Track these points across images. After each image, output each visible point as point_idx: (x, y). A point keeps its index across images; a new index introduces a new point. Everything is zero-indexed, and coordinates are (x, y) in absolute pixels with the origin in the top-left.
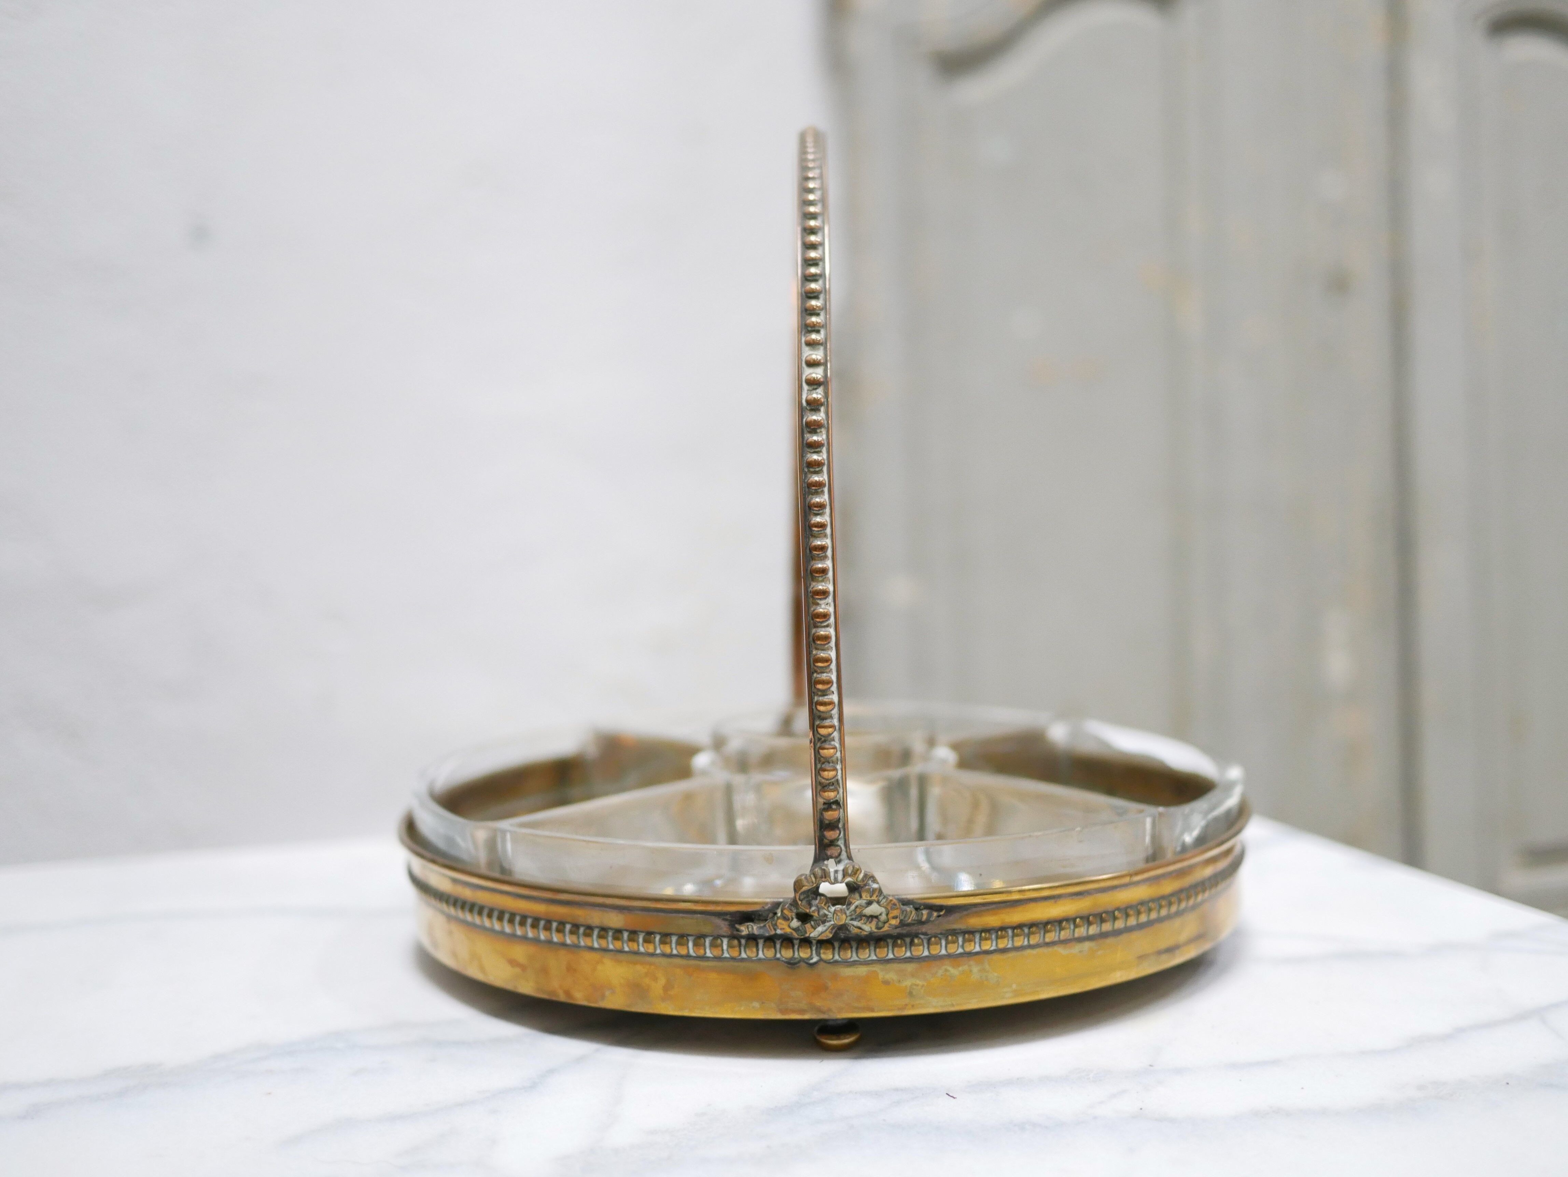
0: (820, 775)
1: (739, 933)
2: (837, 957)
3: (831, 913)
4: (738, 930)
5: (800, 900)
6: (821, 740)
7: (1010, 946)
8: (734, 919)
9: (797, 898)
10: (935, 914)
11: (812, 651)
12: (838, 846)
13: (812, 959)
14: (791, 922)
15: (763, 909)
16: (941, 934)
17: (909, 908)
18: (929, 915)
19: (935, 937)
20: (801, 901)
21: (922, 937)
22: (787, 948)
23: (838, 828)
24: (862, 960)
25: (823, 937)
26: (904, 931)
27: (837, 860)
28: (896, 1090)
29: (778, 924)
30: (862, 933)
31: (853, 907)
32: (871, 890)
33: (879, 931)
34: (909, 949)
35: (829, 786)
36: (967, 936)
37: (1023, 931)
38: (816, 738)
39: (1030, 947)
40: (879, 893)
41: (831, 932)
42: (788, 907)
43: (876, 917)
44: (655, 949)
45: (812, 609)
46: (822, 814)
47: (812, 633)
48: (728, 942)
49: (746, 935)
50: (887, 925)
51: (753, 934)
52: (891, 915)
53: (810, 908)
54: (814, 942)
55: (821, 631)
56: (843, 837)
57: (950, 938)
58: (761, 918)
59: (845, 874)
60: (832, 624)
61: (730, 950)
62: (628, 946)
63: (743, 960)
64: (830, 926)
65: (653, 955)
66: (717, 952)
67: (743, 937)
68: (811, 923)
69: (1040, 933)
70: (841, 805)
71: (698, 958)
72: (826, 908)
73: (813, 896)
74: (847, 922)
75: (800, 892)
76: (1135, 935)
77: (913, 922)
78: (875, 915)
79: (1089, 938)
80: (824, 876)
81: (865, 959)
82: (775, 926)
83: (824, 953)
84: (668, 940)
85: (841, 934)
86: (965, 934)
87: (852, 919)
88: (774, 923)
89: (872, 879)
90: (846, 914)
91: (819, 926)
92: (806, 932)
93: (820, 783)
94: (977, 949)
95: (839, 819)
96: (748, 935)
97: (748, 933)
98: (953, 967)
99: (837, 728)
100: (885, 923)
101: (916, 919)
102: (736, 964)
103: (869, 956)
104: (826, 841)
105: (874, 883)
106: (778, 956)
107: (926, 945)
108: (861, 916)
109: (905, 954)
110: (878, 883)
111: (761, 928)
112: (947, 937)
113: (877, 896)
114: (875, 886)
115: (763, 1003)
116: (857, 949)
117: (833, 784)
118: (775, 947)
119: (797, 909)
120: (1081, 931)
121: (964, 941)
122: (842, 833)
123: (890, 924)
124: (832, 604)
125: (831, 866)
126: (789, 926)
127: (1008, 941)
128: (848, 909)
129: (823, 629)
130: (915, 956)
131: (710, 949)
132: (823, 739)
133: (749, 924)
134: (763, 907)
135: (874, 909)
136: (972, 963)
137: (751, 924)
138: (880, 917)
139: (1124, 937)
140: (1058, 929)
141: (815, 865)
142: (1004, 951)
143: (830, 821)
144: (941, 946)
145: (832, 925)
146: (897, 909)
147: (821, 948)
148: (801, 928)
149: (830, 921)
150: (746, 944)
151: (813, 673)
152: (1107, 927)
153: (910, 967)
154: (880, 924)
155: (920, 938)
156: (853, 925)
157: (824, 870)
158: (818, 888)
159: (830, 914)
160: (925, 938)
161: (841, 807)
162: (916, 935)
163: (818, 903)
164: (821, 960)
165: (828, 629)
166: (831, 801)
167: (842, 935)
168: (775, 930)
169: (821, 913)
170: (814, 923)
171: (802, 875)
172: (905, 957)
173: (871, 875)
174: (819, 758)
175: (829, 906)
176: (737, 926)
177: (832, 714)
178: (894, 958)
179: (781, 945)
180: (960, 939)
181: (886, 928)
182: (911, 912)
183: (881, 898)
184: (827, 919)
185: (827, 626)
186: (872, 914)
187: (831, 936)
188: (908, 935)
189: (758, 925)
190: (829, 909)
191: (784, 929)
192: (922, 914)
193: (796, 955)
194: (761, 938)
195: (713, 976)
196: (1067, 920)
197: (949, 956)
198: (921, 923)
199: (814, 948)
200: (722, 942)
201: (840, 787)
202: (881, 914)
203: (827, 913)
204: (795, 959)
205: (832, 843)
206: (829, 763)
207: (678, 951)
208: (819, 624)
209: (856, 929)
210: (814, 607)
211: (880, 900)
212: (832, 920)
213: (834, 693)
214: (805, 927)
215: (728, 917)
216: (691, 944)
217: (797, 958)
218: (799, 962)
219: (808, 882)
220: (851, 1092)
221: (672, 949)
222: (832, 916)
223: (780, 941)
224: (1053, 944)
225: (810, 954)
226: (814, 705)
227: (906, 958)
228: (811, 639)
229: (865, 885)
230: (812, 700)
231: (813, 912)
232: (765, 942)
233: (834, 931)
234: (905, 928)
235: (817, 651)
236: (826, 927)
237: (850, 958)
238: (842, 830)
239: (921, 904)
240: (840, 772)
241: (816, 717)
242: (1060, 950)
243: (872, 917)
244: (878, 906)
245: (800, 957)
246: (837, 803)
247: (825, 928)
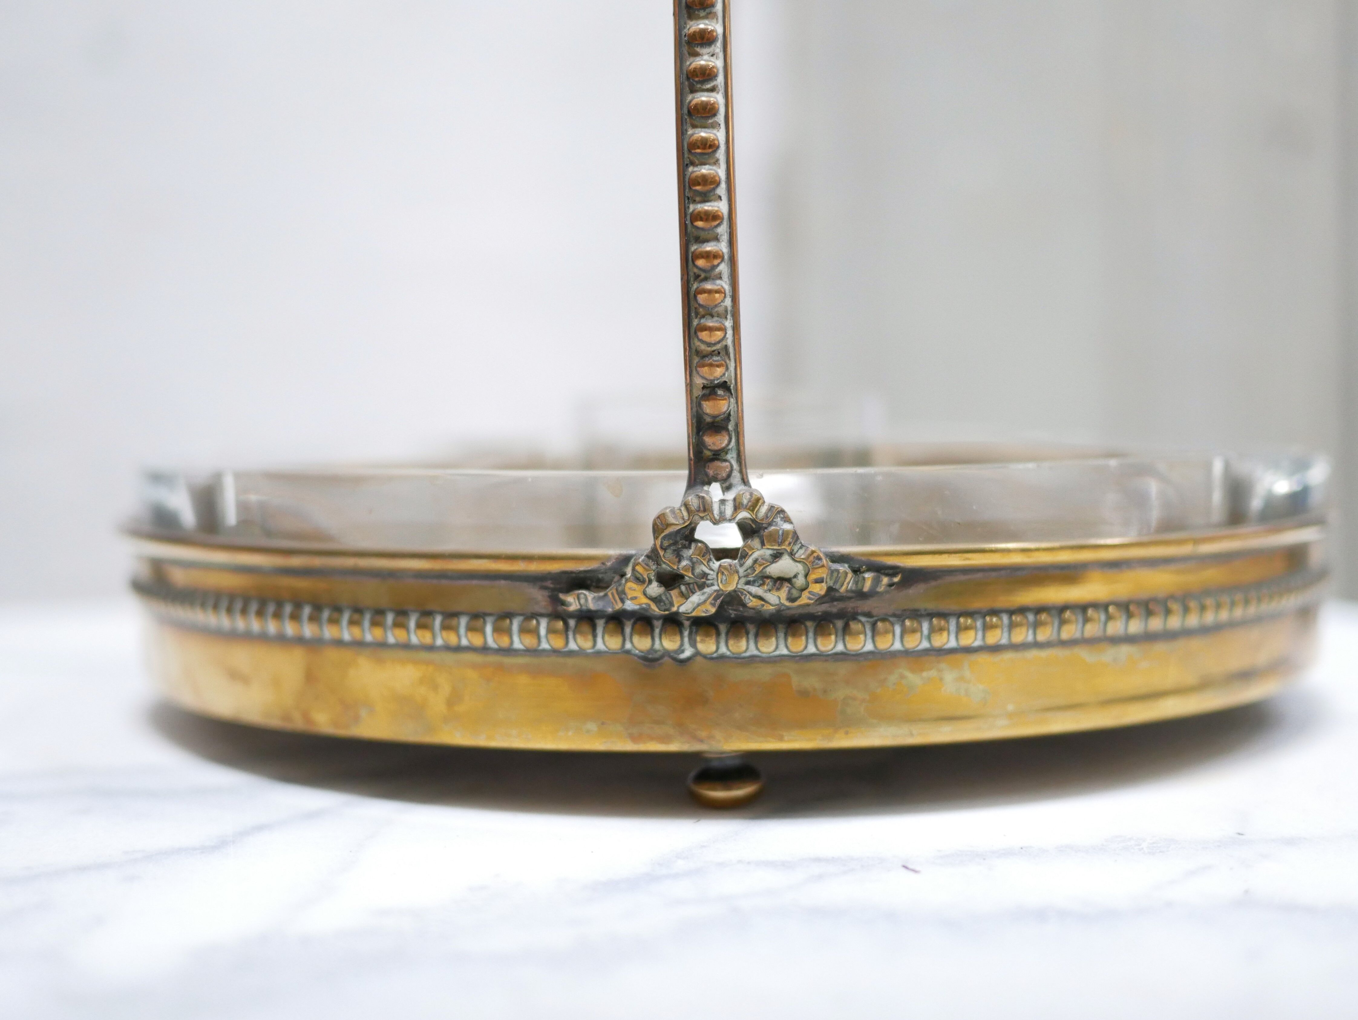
0: (698, 337)
1: (565, 608)
2: (723, 650)
3: (713, 570)
4: (563, 603)
5: (661, 548)
6: (700, 278)
7: (1004, 641)
8: (558, 586)
9: (658, 547)
10: (885, 580)
11: (686, 131)
12: (726, 461)
13: (683, 651)
14: (648, 586)
15: (604, 567)
16: (894, 615)
17: (843, 568)
18: (877, 581)
19: (884, 620)
20: (665, 549)
21: (863, 619)
22: (642, 633)
23: (727, 430)
24: (764, 655)
25: (700, 613)
26: (834, 608)
27: (724, 485)
28: (818, 860)
29: (627, 590)
30: (765, 608)
31: (749, 562)
32: (781, 532)
33: (793, 604)
34: (842, 638)
35: (712, 355)
36: (935, 621)
37: (1026, 617)
38: (691, 274)
39: (1037, 645)
40: (792, 538)
41: (713, 605)
42: (643, 561)
43: (789, 580)
44: (434, 637)
45: (688, 63)
46: (699, 405)
47: (687, 101)
48: (548, 624)
49: (577, 611)
50: (805, 594)
51: (589, 611)
52: (812, 577)
53: (680, 561)
54: (687, 623)
55: (703, 96)
56: (735, 447)
57: (908, 623)
58: (601, 584)
59: (737, 507)
60: (719, 86)
61: (551, 636)
62: (394, 635)
63: (571, 653)
64: (711, 595)
65: (431, 648)
66: (529, 641)
67: (572, 615)
68: (680, 588)
69: (1053, 624)
70: (732, 391)
71: (502, 651)
72: (705, 563)
73: (684, 542)
74: (739, 586)
75: (663, 535)
76: (1195, 644)
77: (850, 595)
78: (787, 576)
79: (1129, 639)
80: (702, 509)
81: (770, 653)
82: (622, 596)
83: (702, 641)
84: (454, 622)
85: (731, 611)
86: (932, 618)
87: (748, 583)
88: (620, 589)
89: (782, 516)
90: (737, 572)
91: (693, 593)
92: (672, 604)
93: (698, 352)
94: (952, 644)
95: (729, 414)
96: (580, 611)
97: (579, 607)
98: (913, 671)
99: (726, 257)
100: (802, 590)
101: (854, 588)
102: (561, 660)
103: (777, 648)
104: (708, 453)
105: (785, 521)
106: (628, 646)
107: (869, 633)
108: (763, 578)
109: (835, 647)
110: (791, 523)
111: (600, 598)
112: (903, 621)
113: (790, 544)
114: (787, 526)
115: (603, 723)
116: (757, 636)
117: (719, 353)
118: (623, 633)
119: (658, 564)
120: (1116, 627)
121: (932, 630)
122: (733, 440)
123: (810, 592)
124: (721, 55)
125: (715, 492)
126: (645, 594)
127: (1002, 633)
128: (741, 565)
129: (706, 94)
130: (850, 651)
131: (519, 636)
132: (703, 275)
133: (580, 591)
134: (603, 564)
135: (784, 566)
136: (943, 665)
137: (584, 592)
138: (794, 580)
139: (1180, 644)
140: (1080, 619)
141: (688, 492)
142: (996, 649)
143: (715, 417)
144: (894, 635)
145: (715, 591)
146: (823, 566)
147: (696, 633)
148: (664, 598)
149: (712, 585)
150: (576, 626)
151: (687, 165)
152: (1156, 624)
153: (843, 669)
154: (795, 593)
155: (860, 621)
156: (750, 594)
157: (703, 498)
158: (693, 530)
159: (711, 572)
160: (868, 621)
161: (732, 394)
162: (854, 616)
163: (693, 554)
164: (697, 654)
165: (713, 94)
166: (716, 382)
167: (733, 614)
168: (623, 601)
169: (698, 571)
170: (686, 588)
171: (666, 508)
172: (834, 651)
173: (780, 509)
174: (696, 308)
175: (710, 560)
176: (562, 596)
177: (718, 234)
178: (817, 652)
179: (633, 628)
180: (925, 626)
181: (804, 599)
182: (846, 574)
183: (796, 548)
184: (708, 582)
185: (713, 90)
186: (782, 575)
187: (713, 610)
188: (841, 615)
189: (596, 594)
190: (711, 564)
191: (635, 598)
192: (864, 579)
193: (657, 646)
194: (601, 617)
195: (523, 680)
196: (1095, 605)
197: (906, 653)
198: (861, 595)
199: (686, 633)
200: (538, 623)
201: (730, 360)
202: (795, 576)
203: (707, 571)
204: (656, 651)
205: (718, 455)
206: (712, 316)
207: (469, 641)
208: (699, 86)
209: (754, 600)
210: (692, 59)
211: (795, 550)
212: (716, 583)
213: (722, 198)
214: (670, 594)
215: (549, 584)
216: (489, 629)
217: (659, 651)
218: (662, 657)
219: (675, 518)
220: (740, 862)
221: (459, 637)
222: (715, 576)
223: (632, 621)
224: (1072, 643)
225: (678, 643)
226: (688, 217)
227: (836, 654)
228: (685, 111)
229: (770, 524)
230: (685, 210)
231: (685, 568)
232: (607, 623)
233: (719, 602)
234: (835, 603)
235: (694, 130)
236: (706, 595)
237: (745, 651)
238: (733, 434)
239: (862, 563)
240: (730, 333)
241: (692, 239)
242: (1082, 653)
243: (780, 581)
244: (791, 562)
245: (664, 649)
246: (725, 386)
247: (703, 598)
